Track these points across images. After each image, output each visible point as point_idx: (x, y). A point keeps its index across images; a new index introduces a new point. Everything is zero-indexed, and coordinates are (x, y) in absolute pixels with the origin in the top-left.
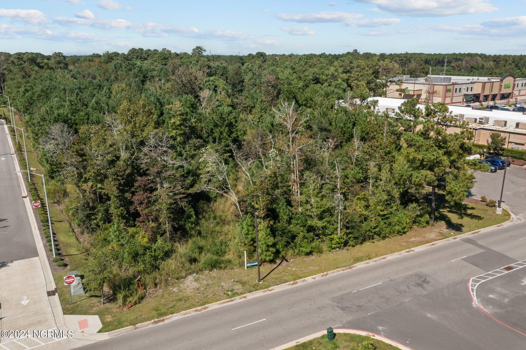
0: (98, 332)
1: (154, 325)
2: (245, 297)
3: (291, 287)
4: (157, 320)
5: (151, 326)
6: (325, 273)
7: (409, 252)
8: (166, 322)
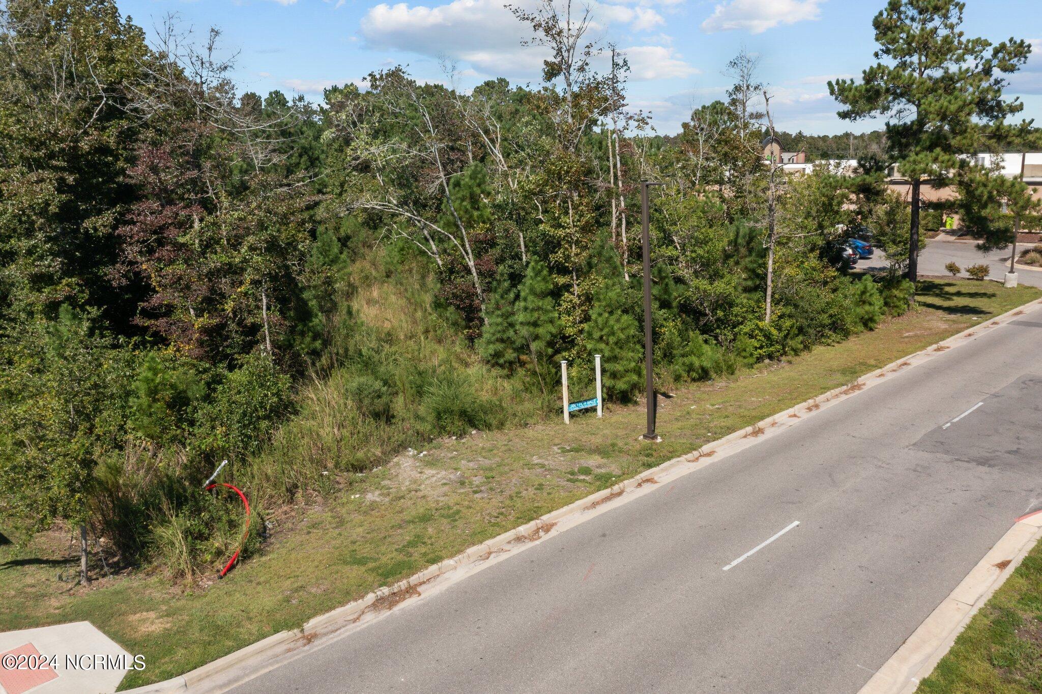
1: (385, 614)
2: (649, 481)
4: (385, 590)
5: (370, 619)
8: (429, 592)
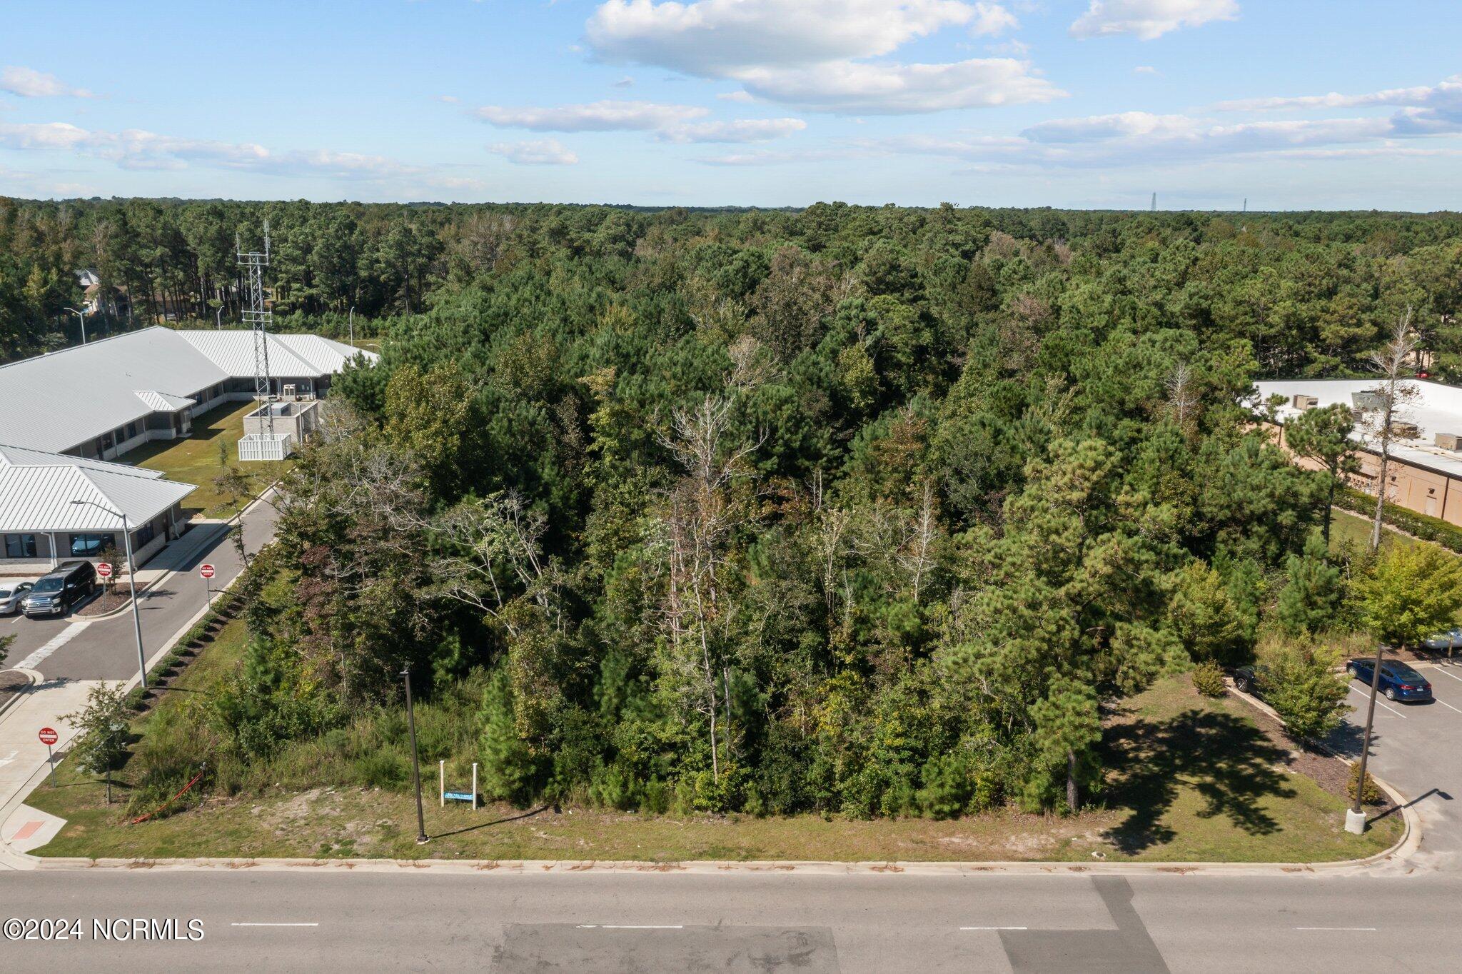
0: (28, 853)
2: (351, 866)
3: (475, 872)
5: (120, 869)
6: (587, 863)
7: (881, 869)
